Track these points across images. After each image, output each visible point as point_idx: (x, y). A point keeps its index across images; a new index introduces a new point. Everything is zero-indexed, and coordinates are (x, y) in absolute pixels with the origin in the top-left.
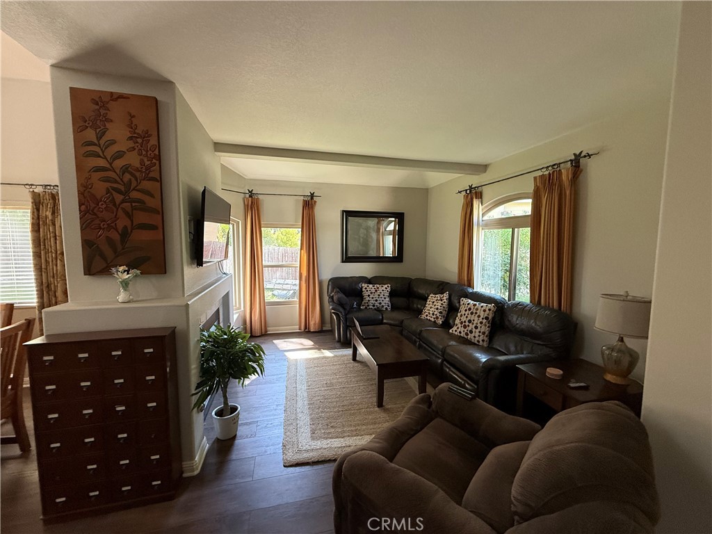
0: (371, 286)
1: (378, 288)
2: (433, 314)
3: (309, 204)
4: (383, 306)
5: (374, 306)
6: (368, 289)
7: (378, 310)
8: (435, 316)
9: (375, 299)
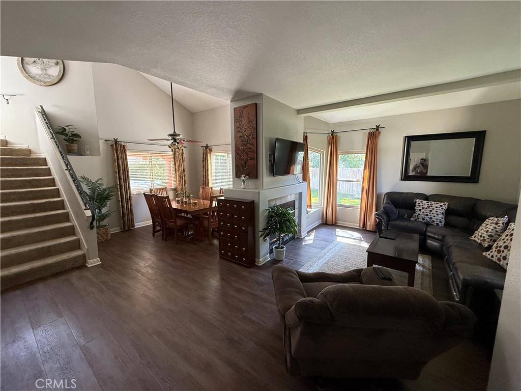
0: (425, 202)
1: (432, 205)
2: (481, 237)
3: (374, 135)
4: (433, 221)
5: (423, 219)
6: (420, 204)
7: (428, 224)
8: (482, 238)
9: (425, 214)
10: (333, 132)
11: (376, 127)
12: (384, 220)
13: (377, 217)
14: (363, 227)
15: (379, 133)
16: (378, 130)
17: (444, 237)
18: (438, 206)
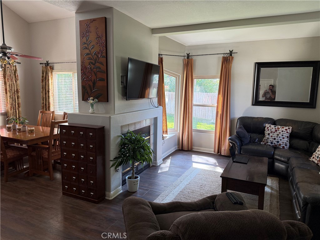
0: (273, 126)
3: (228, 60)
4: (280, 145)
5: (272, 143)
6: (269, 128)
9: (273, 137)
10: (188, 56)
11: (229, 52)
12: (237, 144)
13: (230, 142)
14: (218, 152)
15: (233, 58)
16: (231, 55)
17: (289, 159)
18: (284, 130)
